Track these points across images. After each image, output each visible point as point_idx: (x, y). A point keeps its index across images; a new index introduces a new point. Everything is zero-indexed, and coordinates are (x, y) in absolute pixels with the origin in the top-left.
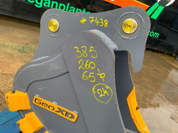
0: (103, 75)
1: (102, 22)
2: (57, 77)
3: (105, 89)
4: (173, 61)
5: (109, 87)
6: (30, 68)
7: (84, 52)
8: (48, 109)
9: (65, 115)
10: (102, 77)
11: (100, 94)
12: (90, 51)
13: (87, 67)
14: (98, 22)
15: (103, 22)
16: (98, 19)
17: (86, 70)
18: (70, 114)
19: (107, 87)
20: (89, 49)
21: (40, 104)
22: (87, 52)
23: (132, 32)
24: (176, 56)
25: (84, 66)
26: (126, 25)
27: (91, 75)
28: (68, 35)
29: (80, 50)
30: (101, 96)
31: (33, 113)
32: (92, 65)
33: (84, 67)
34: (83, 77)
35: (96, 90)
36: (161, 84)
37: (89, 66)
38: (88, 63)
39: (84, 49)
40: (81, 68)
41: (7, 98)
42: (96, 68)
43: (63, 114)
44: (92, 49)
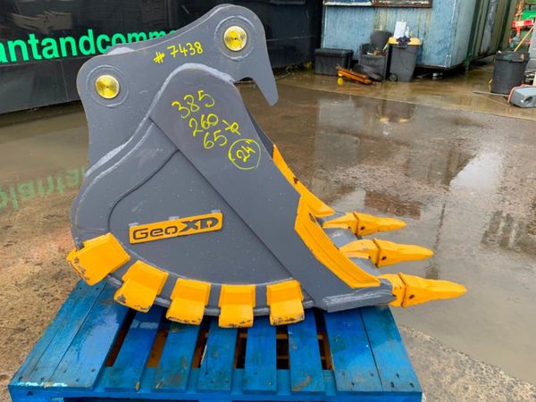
0: (235, 127)
1: (191, 49)
2: (159, 170)
3: (246, 145)
4: (312, 81)
5: (251, 141)
6: (100, 180)
7: (192, 104)
8: (165, 236)
9: (201, 228)
10: (235, 130)
11: (243, 158)
12: (200, 99)
13: (206, 125)
14: (185, 51)
15: (194, 47)
16: (184, 46)
17: (205, 131)
18: (208, 219)
19: (249, 141)
20: (196, 96)
21: (147, 236)
22: (197, 101)
23: (243, 46)
24: (313, 67)
25: (200, 127)
26: (230, 39)
27: (217, 135)
28: (141, 93)
29: (184, 104)
30: (245, 160)
31: (138, 262)
32: (212, 119)
33: (202, 128)
34: (205, 145)
35: (234, 156)
36: (314, 139)
37: (209, 123)
38: (205, 119)
39: (189, 99)
40: (197, 133)
41: (77, 260)
42: (220, 121)
43: (196, 228)
44: (202, 94)
